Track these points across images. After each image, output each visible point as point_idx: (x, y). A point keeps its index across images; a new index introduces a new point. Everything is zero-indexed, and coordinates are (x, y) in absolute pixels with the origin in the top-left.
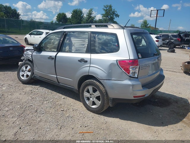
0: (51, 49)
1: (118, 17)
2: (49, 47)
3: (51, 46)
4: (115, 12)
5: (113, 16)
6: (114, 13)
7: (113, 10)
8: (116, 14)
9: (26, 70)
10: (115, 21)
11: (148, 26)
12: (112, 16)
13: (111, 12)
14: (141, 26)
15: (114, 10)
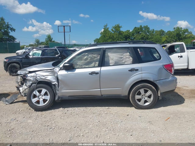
0: (82, 65)
1: (14, 31)
2: (80, 64)
3: (82, 62)
4: (10, 26)
5: (8, 29)
6: (8, 27)
7: (6, 24)
8: (11, 28)
9: (40, 95)
10: (11, 36)
11: (53, 40)
12: (6, 30)
13: (5, 26)
14: (46, 41)
15: (8, 23)
